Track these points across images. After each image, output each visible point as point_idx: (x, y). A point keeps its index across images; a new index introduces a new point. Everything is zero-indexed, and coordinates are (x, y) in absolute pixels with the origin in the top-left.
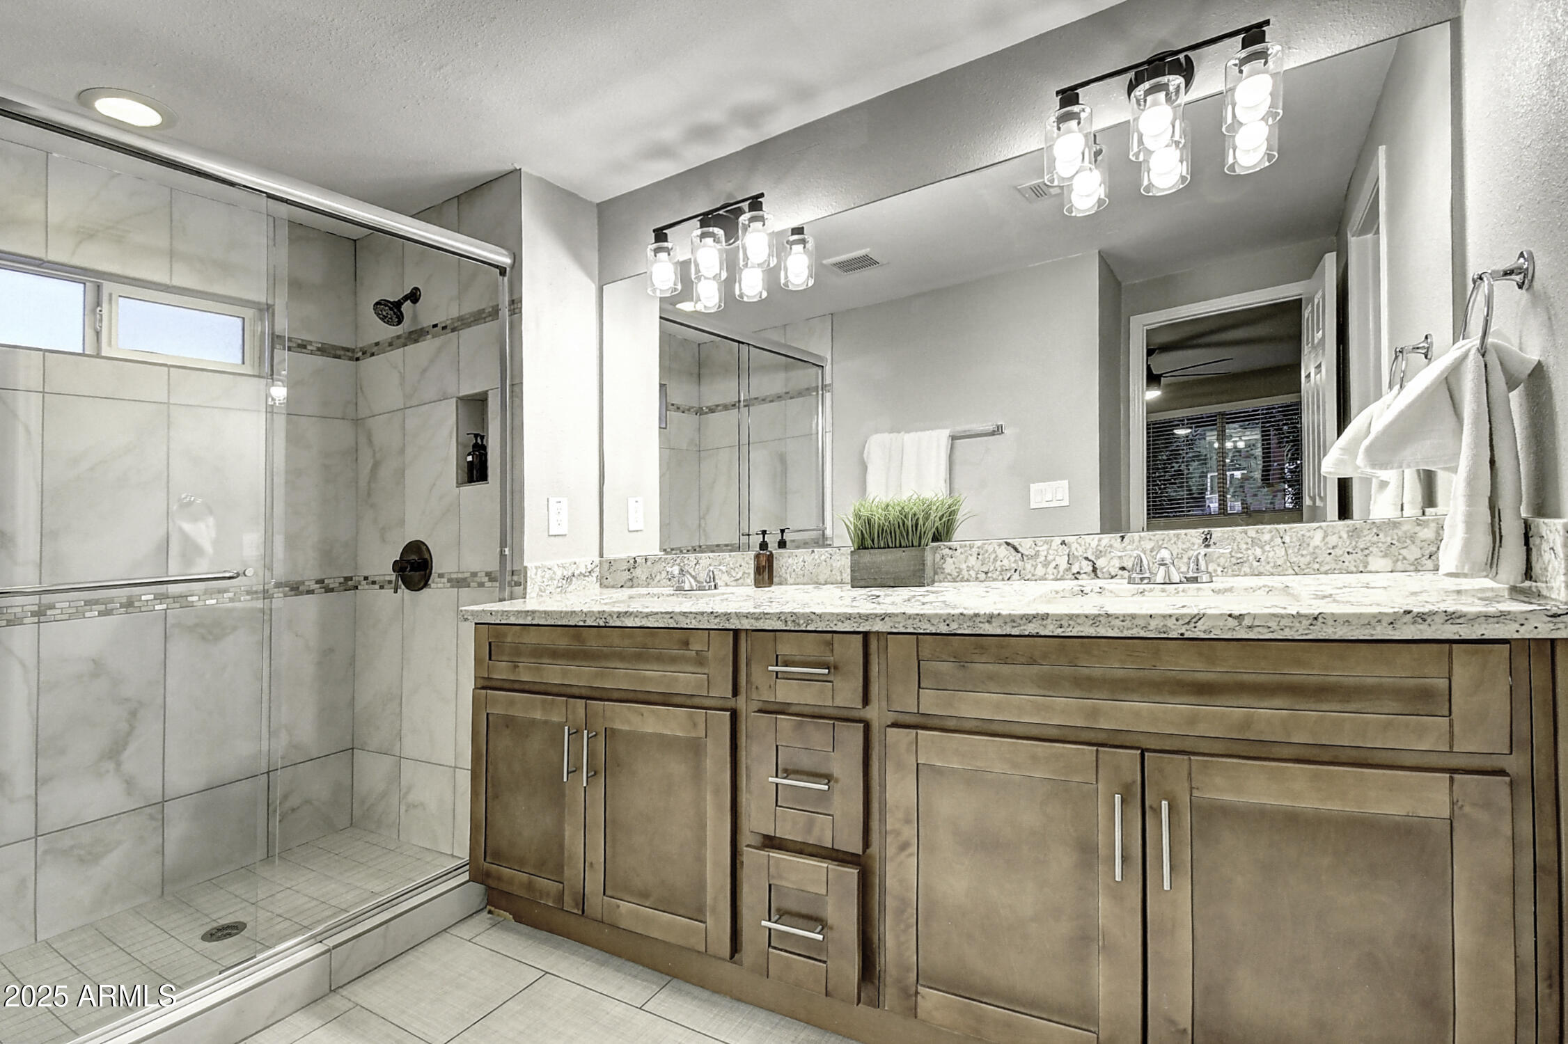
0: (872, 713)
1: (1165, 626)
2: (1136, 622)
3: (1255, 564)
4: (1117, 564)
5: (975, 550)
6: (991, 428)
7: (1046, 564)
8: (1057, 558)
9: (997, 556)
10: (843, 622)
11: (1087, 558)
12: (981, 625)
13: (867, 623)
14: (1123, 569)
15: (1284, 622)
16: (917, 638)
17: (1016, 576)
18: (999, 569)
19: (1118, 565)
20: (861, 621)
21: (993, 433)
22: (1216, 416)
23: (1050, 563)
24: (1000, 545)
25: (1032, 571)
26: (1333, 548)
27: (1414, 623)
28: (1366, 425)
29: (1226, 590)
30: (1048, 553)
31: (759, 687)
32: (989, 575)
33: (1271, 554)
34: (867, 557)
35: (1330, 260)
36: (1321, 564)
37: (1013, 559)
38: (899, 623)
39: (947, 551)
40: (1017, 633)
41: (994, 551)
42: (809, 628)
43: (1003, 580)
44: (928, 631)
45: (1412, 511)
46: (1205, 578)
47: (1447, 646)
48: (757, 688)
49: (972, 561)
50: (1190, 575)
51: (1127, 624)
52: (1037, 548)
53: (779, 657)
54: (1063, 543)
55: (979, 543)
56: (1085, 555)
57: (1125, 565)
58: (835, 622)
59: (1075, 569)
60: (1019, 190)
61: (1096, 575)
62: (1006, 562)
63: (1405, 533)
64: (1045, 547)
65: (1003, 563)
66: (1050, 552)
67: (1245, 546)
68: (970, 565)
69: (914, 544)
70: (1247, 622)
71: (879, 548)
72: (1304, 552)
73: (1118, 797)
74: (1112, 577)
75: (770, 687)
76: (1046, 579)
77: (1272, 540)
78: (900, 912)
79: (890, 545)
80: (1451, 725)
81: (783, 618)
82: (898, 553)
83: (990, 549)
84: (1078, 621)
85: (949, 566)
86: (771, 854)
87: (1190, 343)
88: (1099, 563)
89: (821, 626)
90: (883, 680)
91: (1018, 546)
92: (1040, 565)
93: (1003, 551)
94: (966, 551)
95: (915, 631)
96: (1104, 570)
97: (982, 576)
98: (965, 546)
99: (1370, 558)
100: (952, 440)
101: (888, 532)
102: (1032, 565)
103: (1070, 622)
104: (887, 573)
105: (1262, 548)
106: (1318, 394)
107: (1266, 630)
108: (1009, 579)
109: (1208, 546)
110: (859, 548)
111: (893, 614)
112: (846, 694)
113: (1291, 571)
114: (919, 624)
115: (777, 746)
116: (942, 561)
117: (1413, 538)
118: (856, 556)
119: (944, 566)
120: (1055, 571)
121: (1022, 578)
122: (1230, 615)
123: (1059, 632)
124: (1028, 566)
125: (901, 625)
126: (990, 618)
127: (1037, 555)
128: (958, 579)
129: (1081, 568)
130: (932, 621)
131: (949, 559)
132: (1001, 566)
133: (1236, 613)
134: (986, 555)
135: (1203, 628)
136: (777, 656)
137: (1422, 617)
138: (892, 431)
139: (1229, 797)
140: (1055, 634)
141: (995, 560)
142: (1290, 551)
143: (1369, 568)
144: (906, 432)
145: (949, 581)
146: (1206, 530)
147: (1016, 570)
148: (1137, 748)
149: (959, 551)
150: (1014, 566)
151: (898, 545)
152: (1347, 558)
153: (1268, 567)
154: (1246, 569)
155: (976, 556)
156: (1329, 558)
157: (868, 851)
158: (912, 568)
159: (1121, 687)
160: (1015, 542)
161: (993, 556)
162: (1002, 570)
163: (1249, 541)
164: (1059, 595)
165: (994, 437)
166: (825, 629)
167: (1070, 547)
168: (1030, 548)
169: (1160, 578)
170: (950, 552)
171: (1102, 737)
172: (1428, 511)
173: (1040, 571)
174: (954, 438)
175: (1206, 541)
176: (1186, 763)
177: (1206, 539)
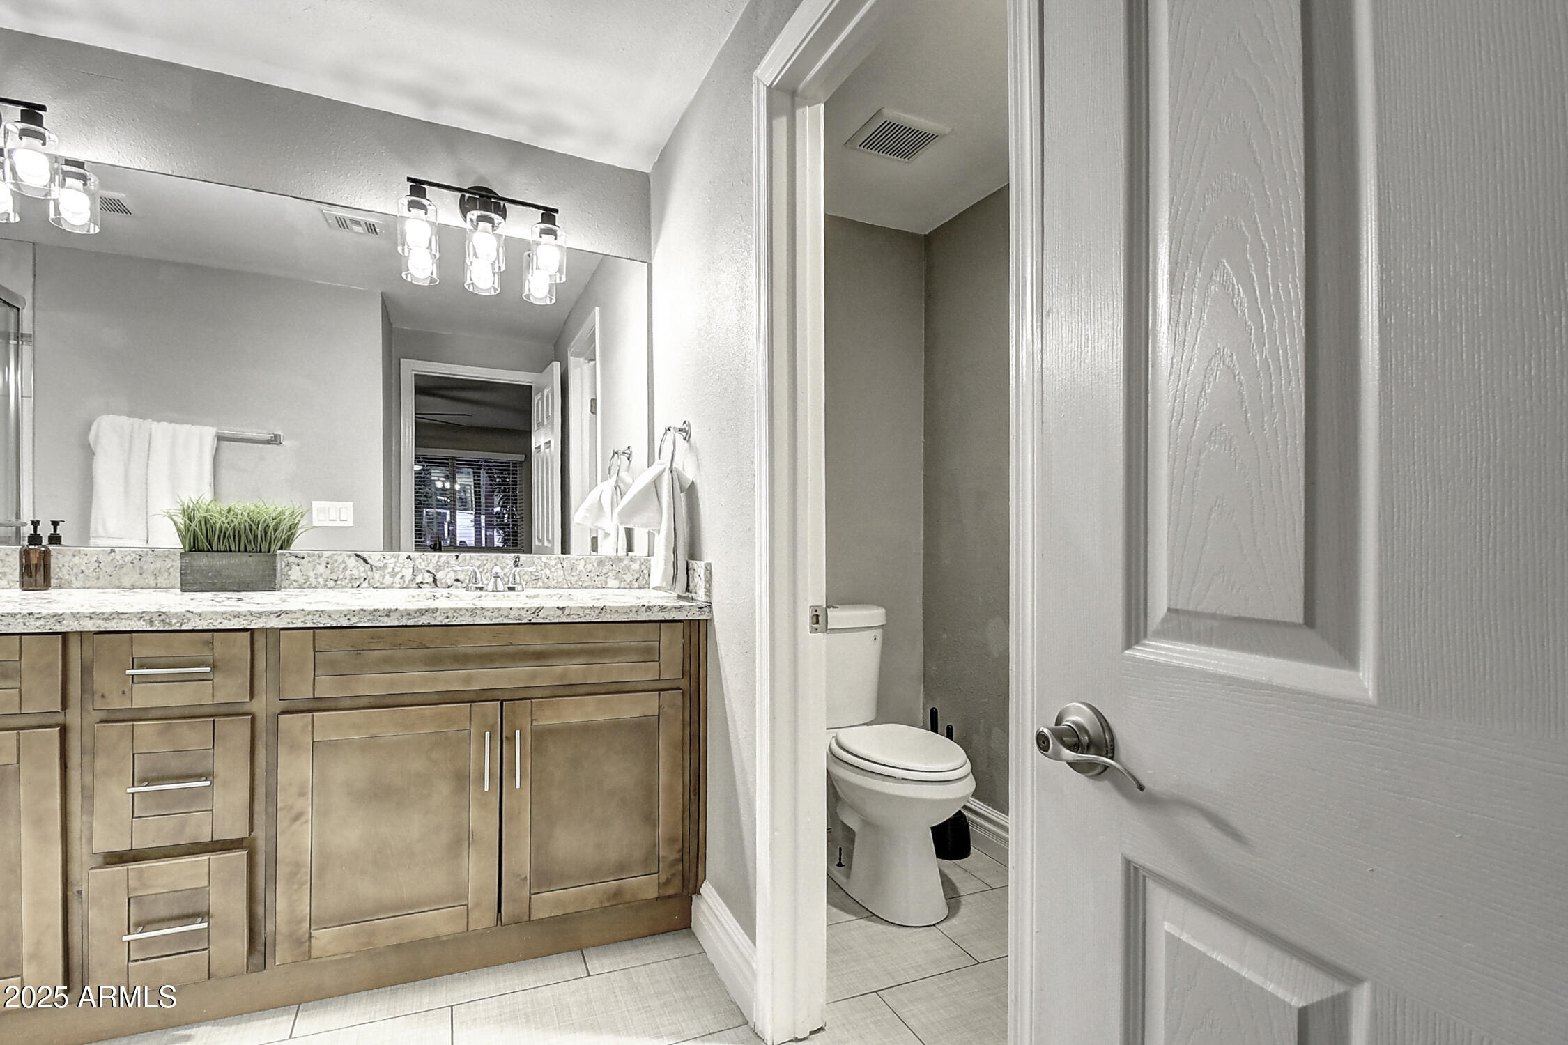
0: (258, 706)
1: (519, 615)
2: (500, 613)
3: (546, 580)
4: (452, 576)
5: (324, 560)
6: (268, 437)
7: (394, 575)
8: (404, 570)
9: (346, 566)
10: (230, 620)
11: (428, 571)
12: (381, 618)
13: (260, 620)
14: (457, 580)
15: (587, 611)
16: (314, 633)
17: (365, 584)
18: (348, 578)
19: (453, 578)
20: (253, 618)
21: (268, 442)
22: (447, 460)
23: (397, 573)
24: (349, 556)
25: (381, 580)
26: (590, 572)
27: (646, 611)
28: (598, 498)
29: (535, 596)
30: (395, 565)
31: (106, 694)
32: (338, 582)
33: (555, 574)
34: (202, 561)
35: (556, 366)
36: (583, 582)
37: (362, 569)
38: (297, 619)
39: (293, 559)
40: (412, 624)
41: (344, 562)
42: (184, 627)
43: (352, 587)
44: (329, 625)
45: (622, 553)
46: (518, 588)
47: (658, 624)
48: (103, 696)
49: (321, 569)
50: (510, 585)
51: (495, 614)
52: (385, 561)
53: (135, 660)
54: (409, 558)
55: (328, 553)
56: (427, 569)
57: (459, 578)
58: (219, 621)
59: (419, 579)
60: (323, 214)
61: (436, 584)
62: (355, 572)
63: (626, 565)
64: (393, 560)
65: (353, 572)
66: (398, 564)
67: (539, 568)
68: (318, 573)
69: (263, 550)
70: (567, 612)
71: (218, 551)
72: (574, 574)
73: (487, 734)
74: (449, 587)
75: (124, 693)
76: (393, 587)
77: (556, 564)
78: (293, 875)
79: (233, 549)
80: (659, 666)
81: (147, 618)
82: (244, 558)
83: (340, 559)
84: (461, 613)
85: (295, 573)
86: (130, 867)
87: (436, 392)
88: (439, 576)
89: (202, 625)
90: (271, 675)
91: (367, 559)
92: (388, 576)
93: (352, 562)
94: (314, 560)
95: (315, 626)
96: (443, 581)
97: (331, 583)
98: (314, 555)
99: (608, 579)
100: (218, 440)
101: (231, 534)
102: (381, 576)
103: (455, 614)
104: (229, 577)
105: (550, 569)
106: (547, 463)
107: (577, 617)
108: (358, 587)
109: (517, 566)
110: (190, 551)
111: (291, 611)
112: (230, 689)
113: (566, 586)
114: (319, 620)
115: (133, 755)
116: (287, 568)
117: (629, 568)
118: (188, 559)
119: (289, 573)
120: (401, 580)
121: (371, 585)
122: (558, 608)
123: (446, 622)
124: (377, 576)
125: (300, 620)
126: (388, 613)
127: (385, 566)
128: (306, 586)
129: (423, 579)
130: (333, 616)
131: (294, 567)
132: (351, 575)
133: (561, 606)
134: (336, 565)
135: (543, 616)
136: (133, 659)
137: (649, 609)
138: (130, 415)
139: (554, 722)
140: (443, 623)
141: (345, 569)
142: (566, 573)
143: (608, 585)
144: (153, 420)
145: (295, 588)
146: (516, 555)
147: (365, 579)
148: (498, 700)
149: (306, 559)
150: (363, 575)
151: (242, 548)
152: (596, 578)
153: (553, 583)
154: (540, 584)
155: (325, 565)
156: (587, 578)
157: (252, 834)
158: (260, 573)
159: (486, 660)
160: (365, 554)
161: (343, 566)
162: (352, 579)
163: (543, 564)
164: (415, 599)
165: (269, 446)
166: (206, 628)
167: (414, 561)
168: (379, 560)
169: (490, 588)
170: (297, 560)
171: (472, 696)
172: (630, 554)
173: (388, 580)
174: (220, 438)
175: (516, 564)
176: (530, 704)
177: (516, 561)
